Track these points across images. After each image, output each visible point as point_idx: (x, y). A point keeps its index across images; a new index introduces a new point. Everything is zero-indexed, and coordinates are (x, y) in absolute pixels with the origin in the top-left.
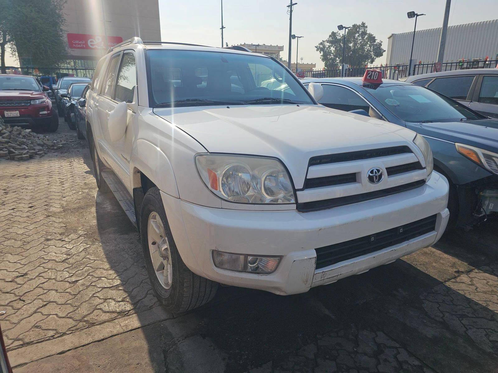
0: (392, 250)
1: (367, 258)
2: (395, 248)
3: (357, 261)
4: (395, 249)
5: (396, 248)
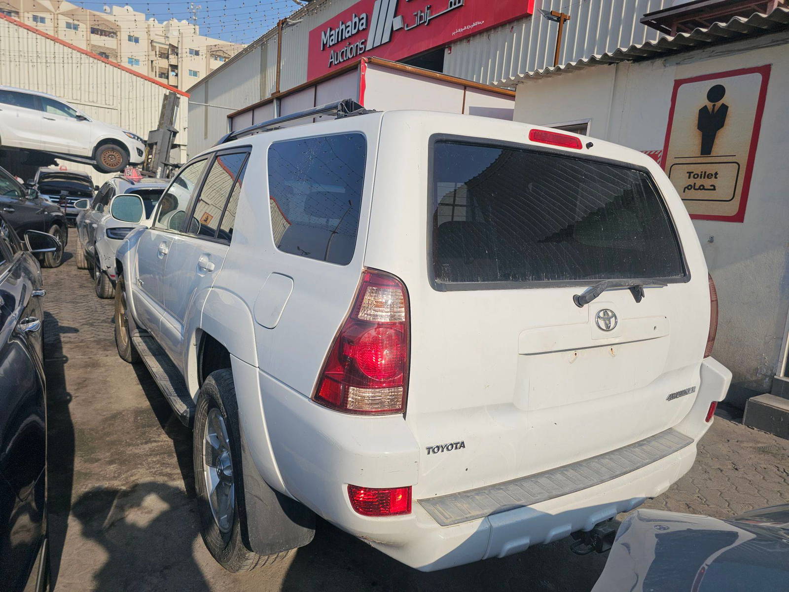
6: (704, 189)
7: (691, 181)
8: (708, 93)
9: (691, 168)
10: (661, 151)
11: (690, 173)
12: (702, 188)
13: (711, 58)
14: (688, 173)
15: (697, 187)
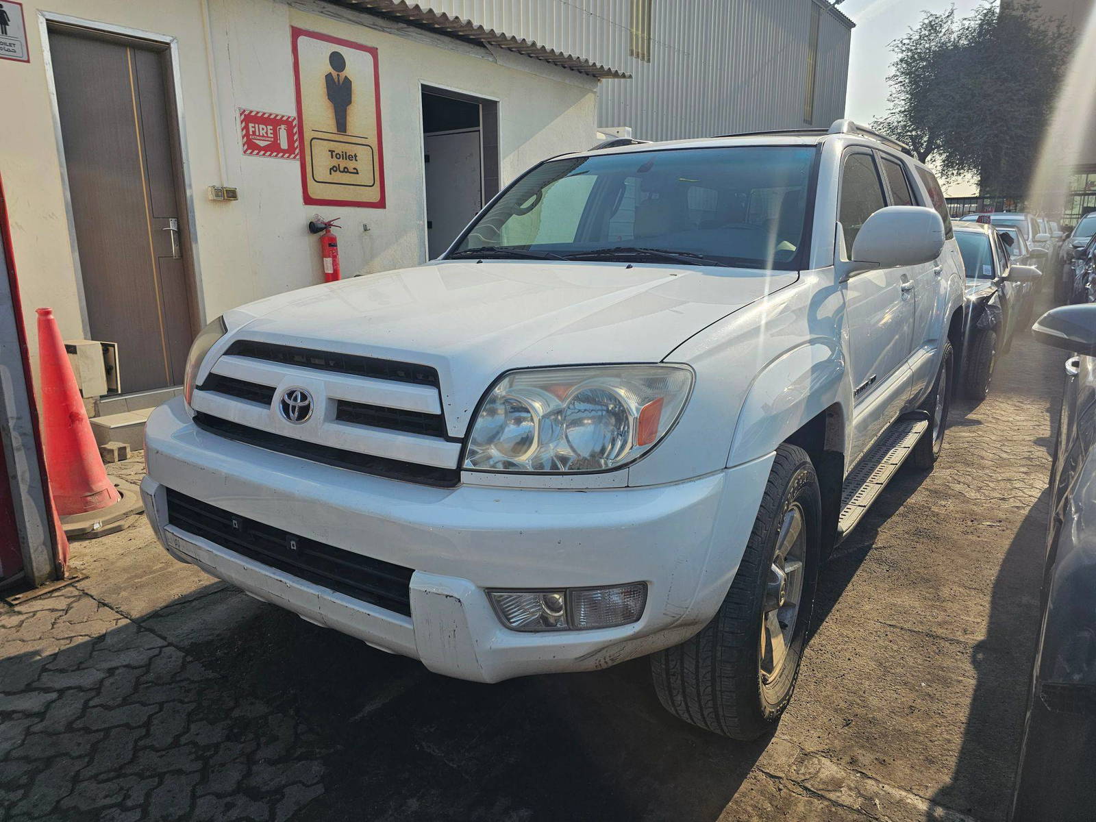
0: (281, 581)
1: (238, 562)
2: (287, 581)
3: (218, 553)
4: (289, 583)
5: (291, 583)
6: (348, 172)
7: (335, 162)
8: (330, 57)
9: (332, 145)
10: (295, 118)
11: (332, 152)
12: (346, 170)
13: (321, 14)
14: (330, 151)
15: (342, 169)
